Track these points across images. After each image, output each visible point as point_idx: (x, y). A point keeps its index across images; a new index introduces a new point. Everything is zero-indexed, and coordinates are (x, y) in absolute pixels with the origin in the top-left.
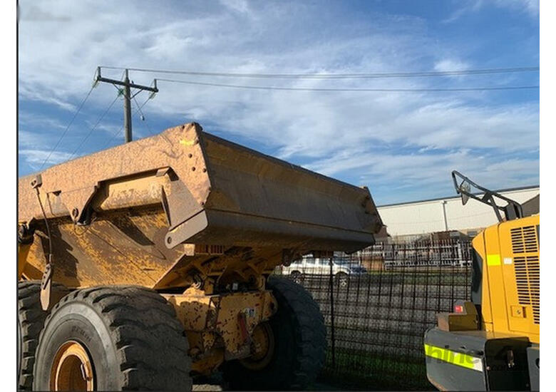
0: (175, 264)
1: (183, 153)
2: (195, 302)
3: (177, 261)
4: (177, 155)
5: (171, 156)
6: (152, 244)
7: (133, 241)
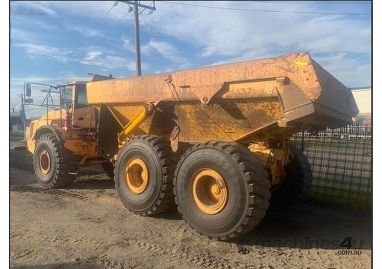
0: (256, 130)
1: (298, 70)
2: (258, 152)
3: (258, 129)
4: (293, 71)
5: (288, 71)
6: (245, 119)
7: (230, 116)
